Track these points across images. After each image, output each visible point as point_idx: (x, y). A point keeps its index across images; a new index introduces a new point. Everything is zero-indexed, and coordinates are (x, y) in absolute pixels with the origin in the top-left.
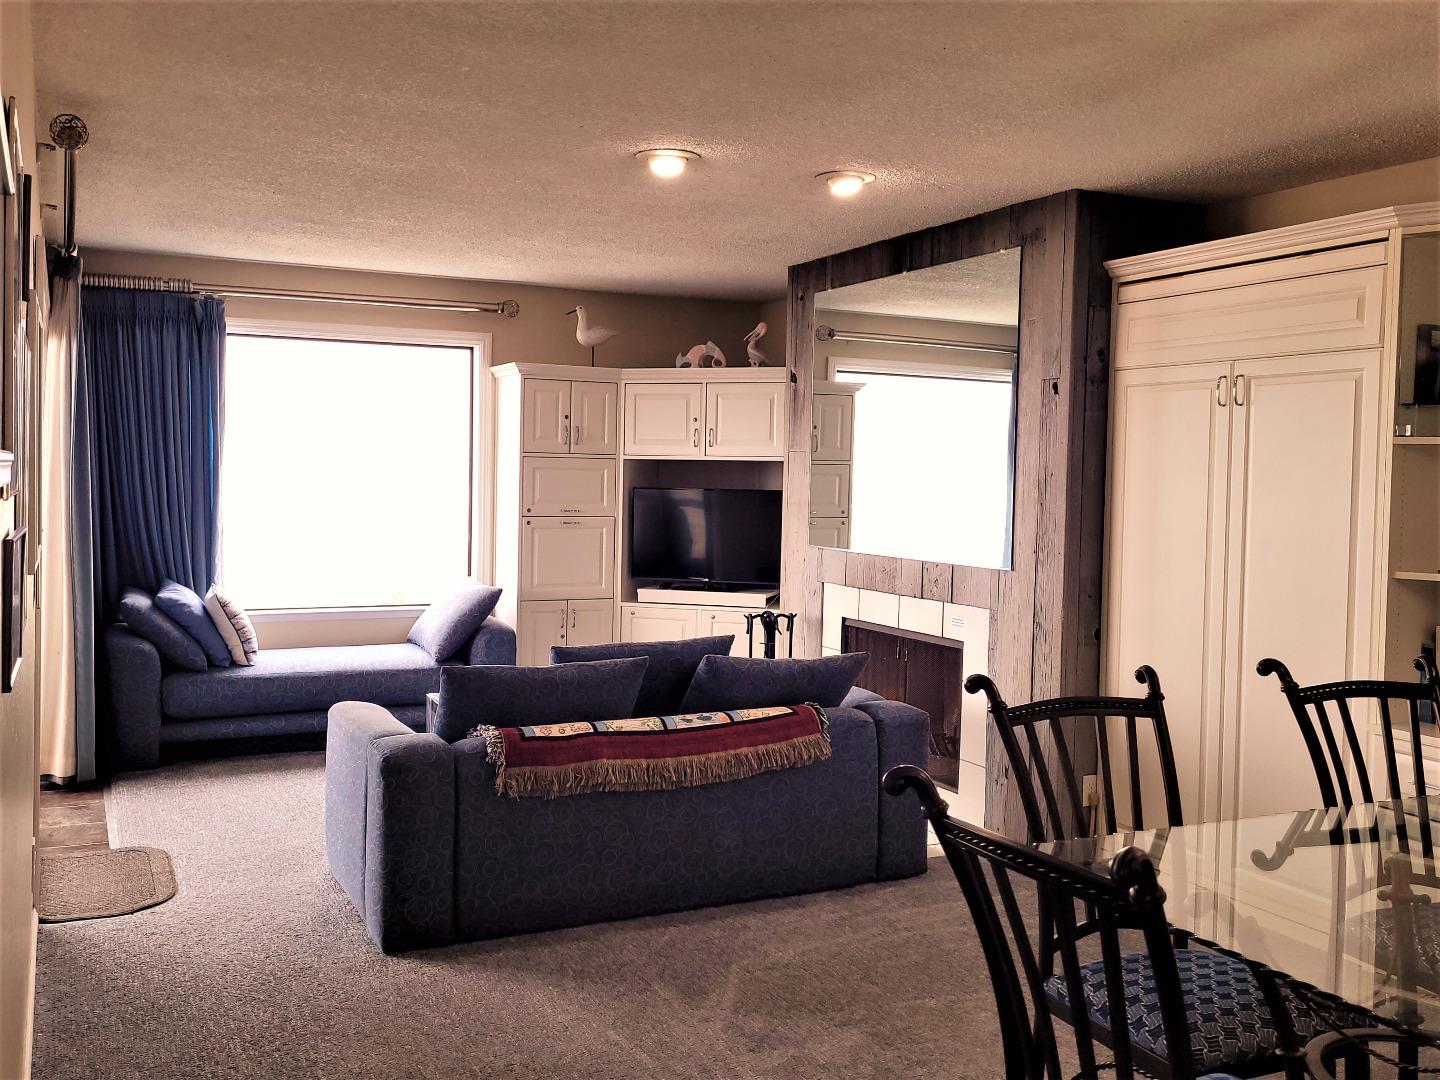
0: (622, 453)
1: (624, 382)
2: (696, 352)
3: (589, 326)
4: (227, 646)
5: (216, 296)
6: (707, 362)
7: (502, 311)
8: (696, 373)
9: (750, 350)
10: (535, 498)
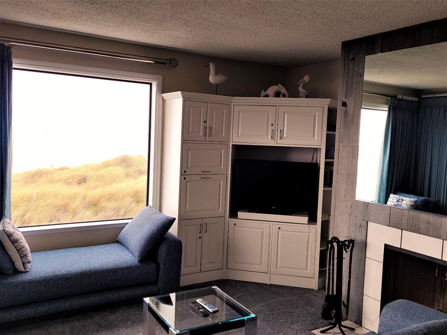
0: (231, 142)
1: (233, 104)
2: (272, 90)
3: (216, 74)
4: (11, 259)
5: (6, 44)
6: (278, 95)
7: (169, 64)
8: (272, 100)
9: (301, 89)
10: (189, 165)
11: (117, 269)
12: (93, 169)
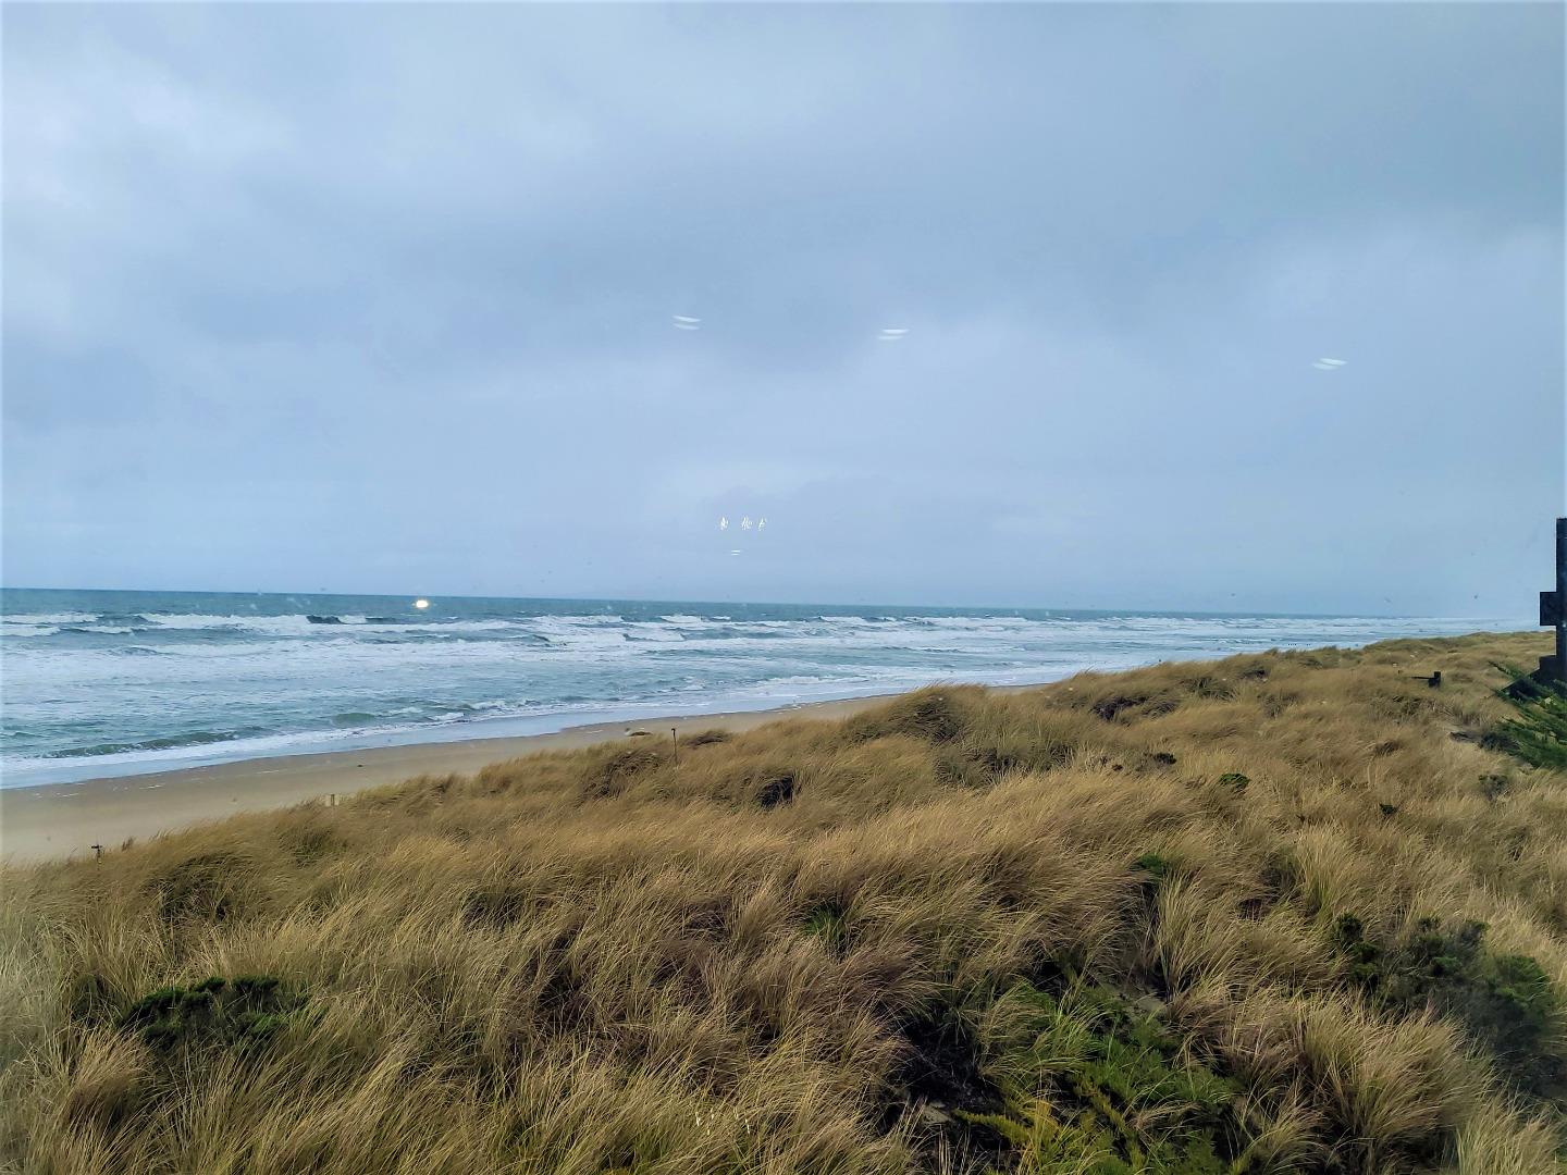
12: (815, 745)
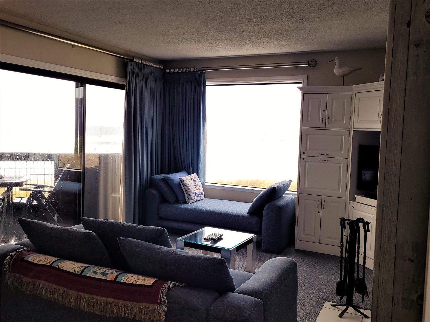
0: (352, 128)
1: (355, 93)
3: (340, 67)
7: (309, 65)
10: (308, 148)
11: (232, 215)
